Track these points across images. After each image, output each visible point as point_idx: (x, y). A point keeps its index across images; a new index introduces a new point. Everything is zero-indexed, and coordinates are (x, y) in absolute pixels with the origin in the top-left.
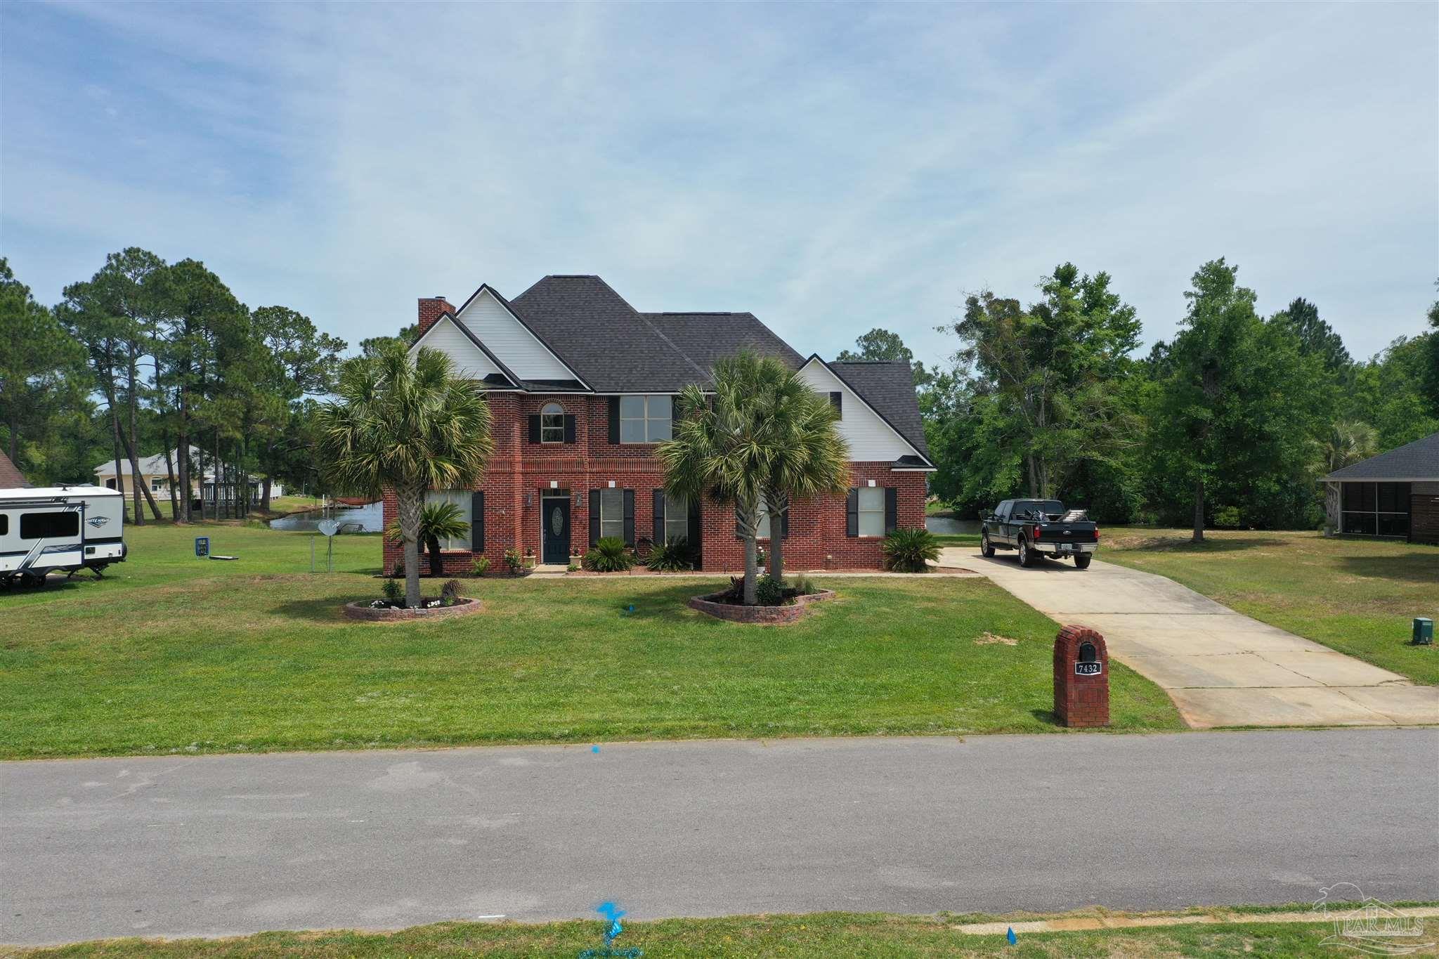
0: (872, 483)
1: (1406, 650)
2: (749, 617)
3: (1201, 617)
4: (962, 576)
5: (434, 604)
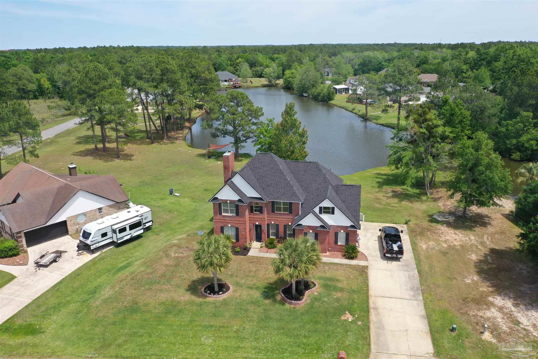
0: (342, 231)
1: (448, 333)
2: (290, 303)
3: (411, 302)
4: (362, 263)
5: (221, 293)
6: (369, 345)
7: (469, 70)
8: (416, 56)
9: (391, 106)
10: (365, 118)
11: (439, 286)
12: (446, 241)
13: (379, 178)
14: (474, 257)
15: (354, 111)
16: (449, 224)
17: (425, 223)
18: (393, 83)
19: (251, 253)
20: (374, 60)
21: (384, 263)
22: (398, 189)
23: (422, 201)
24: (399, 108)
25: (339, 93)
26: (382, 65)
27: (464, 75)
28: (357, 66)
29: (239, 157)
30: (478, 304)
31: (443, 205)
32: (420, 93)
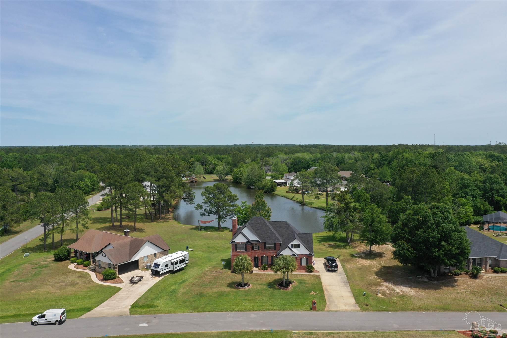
0: (304, 257)
1: (362, 296)
2: (284, 289)
3: (344, 287)
4: (317, 274)
5: (246, 286)
6: (326, 302)
7: (376, 168)
8: (335, 157)
9: (321, 194)
10: (302, 203)
11: (357, 281)
12: (360, 264)
13: (318, 238)
14: (375, 269)
15: (294, 199)
16: (362, 258)
17: (349, 257)
18: (321, 178)
19: (254, 272)
20: (303, 160)
21: (328, 274)
22: (332, 243)
23: (346, 249)
24: (327, 195)
25: (279, 186)
26: (309, 164)
27: (372, 171)
28: (290, 165)
29: (221, 229)
30: (376, 285)
31: (359, 250)
32: (340, 185)
